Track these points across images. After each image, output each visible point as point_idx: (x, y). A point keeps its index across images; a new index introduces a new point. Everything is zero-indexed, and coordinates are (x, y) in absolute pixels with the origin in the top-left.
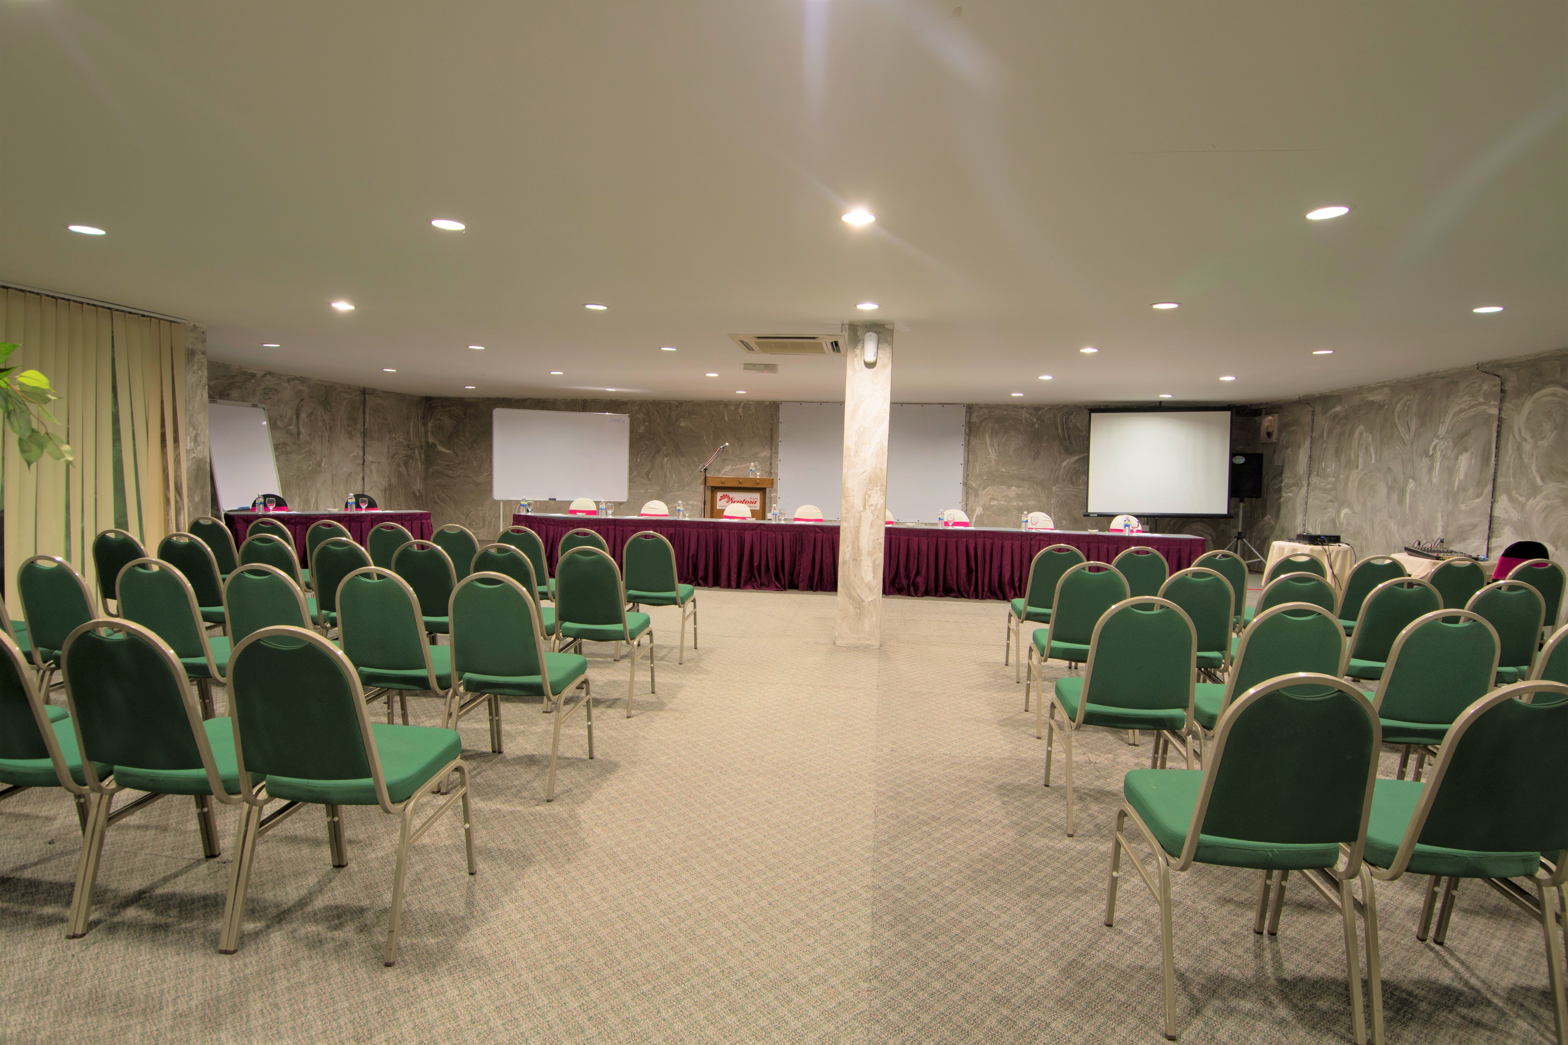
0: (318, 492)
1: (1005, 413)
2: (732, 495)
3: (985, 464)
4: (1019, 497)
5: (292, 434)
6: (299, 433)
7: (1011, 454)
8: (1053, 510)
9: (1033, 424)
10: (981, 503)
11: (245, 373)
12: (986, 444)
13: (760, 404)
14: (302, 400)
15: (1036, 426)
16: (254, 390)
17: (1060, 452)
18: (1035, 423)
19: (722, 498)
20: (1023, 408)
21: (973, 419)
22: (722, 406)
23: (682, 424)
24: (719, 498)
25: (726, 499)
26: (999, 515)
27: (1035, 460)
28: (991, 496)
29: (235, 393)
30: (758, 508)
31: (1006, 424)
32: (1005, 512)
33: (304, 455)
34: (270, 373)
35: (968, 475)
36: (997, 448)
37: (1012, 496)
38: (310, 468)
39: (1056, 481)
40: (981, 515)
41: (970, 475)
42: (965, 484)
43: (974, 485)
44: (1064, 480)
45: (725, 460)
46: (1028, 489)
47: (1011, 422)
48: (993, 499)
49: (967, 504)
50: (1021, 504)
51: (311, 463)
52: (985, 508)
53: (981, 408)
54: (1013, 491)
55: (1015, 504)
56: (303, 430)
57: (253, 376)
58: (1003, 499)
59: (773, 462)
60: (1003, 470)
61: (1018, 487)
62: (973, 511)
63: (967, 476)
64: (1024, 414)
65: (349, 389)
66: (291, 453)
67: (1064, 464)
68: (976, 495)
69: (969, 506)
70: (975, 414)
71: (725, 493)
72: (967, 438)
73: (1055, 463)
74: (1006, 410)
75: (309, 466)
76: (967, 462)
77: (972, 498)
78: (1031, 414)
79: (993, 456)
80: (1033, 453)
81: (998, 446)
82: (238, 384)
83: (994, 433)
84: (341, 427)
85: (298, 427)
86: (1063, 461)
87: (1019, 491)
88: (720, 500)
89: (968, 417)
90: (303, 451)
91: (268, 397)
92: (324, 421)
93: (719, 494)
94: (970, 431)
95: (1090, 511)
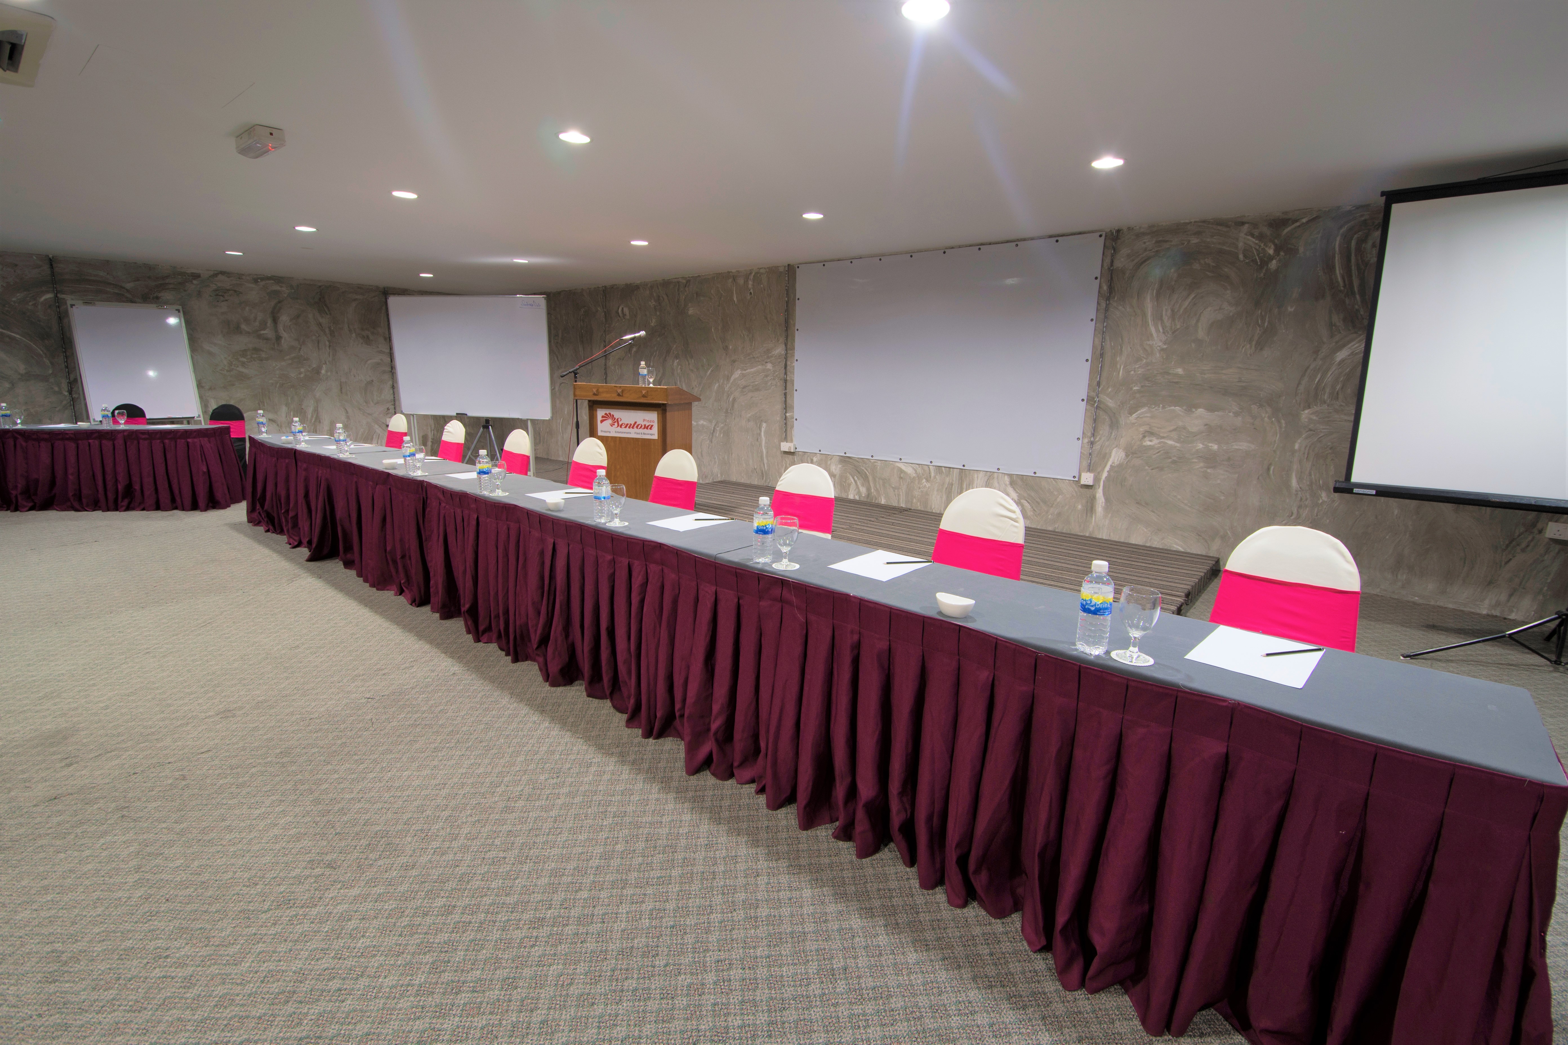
0: (318, 401)
1: (1194, 240)
2: (617, 413)
3: (1139, 359)
4: (1210, 431)
5: (267, 339)
6: (278, 338)
7: (1201, 334)
8: (1295, 466)
9: (1265, 261)
10: (1123, 441)
11: (183, 274)
12: (1144, 315)
13: (773, 271)
14: (280, 302)
15: (1273, 265)
16: (199, 292)
17: (1331, 325)
18: (1271, 258)
19: (605, 418)
20: (1243, 223)
21: (1118, 264)
22: (730, 280)
23: (691, 311)
24: (599, 418)
25: (610, 421)
26: (1161, 469)
27: (1260, 346)
28: (1146, 428)
29: (166, 295)
30: (656, 437)
31: (1196, 266)
32: (1174, 462)
33: (290, 362)
34: (222, 273)
35: (1099, 384)
36: (1168, 323)
37: (1194, 429)
38: (302, 376)
39: (1312, 398)
40: (1120, 465)
41: (1103, 383)
42: (1090, 400)
43: (1110, 403)
44: (1335, 396)
45: (734, 361)
46: (1236, 414)
47: (1209, 261)
48: (1150, 433)
49: (1092, 443)
50: (1215, 447)
51: (302, 370)
52: (1130, 452)
53: (1139, 235)
54: (1198, 420)
55: (1200, 446)
56: (284, 335)
57: (196, 276)
58: (1174, 435)
59: (789, 363)
60: (1180, 371)
61: (1211, 409)
62: (1105, 457)
63: (1096, 384)
64: (1244, 239)
65: (360, 289)
66: (267, 359)
67: (1341, 355)
68: (1114, 424)
69: (1097, 447)
70: (1124, 251)
71: (608, 411)
72: (1104, 305)
73: (1316, 352)
74: (1198, 234)
75: (300, 373)
76: (1099, 358)
77: (1104, 430)
78: (1261, 237)
79: (1157, 339)
80: (1258, 331)
81: (1173, 317)
82: (172, 286)
83: (1165, 289)
84: (350, 331)
85: (276, 331)
86: (1340, 348)
87: (1214, 418)
88: (602, 421)
89: (1108, 260)
90: (288, 357)
91: (222, 298)
92: (320, 325)
93: (600, 413)
94: (1111, 289)
95: (1355, 478)
